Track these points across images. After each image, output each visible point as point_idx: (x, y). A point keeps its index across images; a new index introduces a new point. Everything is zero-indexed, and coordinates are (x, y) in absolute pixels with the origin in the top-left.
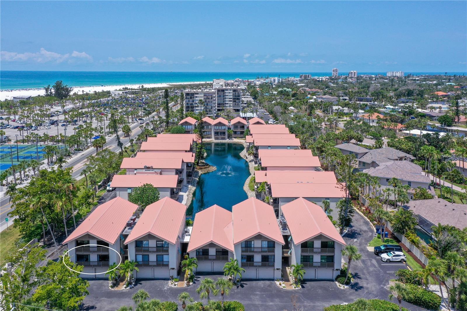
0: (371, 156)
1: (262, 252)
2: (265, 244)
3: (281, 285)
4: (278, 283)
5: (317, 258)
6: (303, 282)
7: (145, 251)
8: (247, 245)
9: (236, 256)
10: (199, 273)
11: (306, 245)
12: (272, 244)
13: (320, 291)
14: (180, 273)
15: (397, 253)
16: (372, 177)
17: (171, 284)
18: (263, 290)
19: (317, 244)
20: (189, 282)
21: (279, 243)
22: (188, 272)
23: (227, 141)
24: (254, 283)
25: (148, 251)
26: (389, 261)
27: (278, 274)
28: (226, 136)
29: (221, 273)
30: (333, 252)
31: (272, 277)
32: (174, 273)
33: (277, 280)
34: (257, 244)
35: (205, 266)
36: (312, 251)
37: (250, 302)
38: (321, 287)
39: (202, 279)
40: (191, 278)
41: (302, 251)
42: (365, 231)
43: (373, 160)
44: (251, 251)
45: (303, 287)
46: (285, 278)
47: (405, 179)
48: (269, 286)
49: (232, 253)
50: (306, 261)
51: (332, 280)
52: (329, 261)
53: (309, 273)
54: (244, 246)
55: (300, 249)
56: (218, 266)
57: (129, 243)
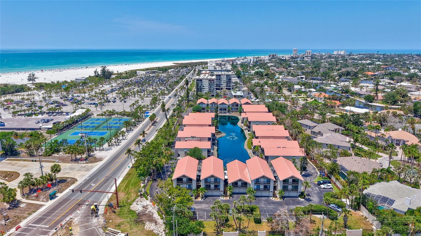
0: (318, 128)
1: (264, 184)
2: (266, 180)
3: (274, 199)
4: (271, 198)
5: (290, 187)
6: (283, 197)
7: (209, 183)
8: (257, 181)
9: (252, 186)
10: (234, 193)
11: (285, 181)
12: (269, 180)
13: (291, 201)
14: (225, 193)
15: (329, 184)
16: (318, 143)
17: (222, 198)
18: (265, 201)
19: (291, 181)
20: (230, 197)
21: (272, 180)
22: (229, 193)
23: (228, 114)
24: (260, 198)
25: (210, 183)
26: (324, 188)
27: (271, 194)
28: (227, 111)
29: (245, 194)
30: (298, 184)
31: (268, 195)
32: (222, 193)
34: (262, 180)
35: (237, 190)
36: (288, 184)
37: (260, 206)
38: (292, 200)
39: (235, 196)
40: (230, 195)
41: (283, 184)
42: (313, 173)
43: (319, 130)
44: (259, 184)
45: (283, 200)
46: (275, 196)
47: (336, 144)
48: (268, 199)
49: (250, 185)
50: (285, 188)
51: (297, 197)
52: (296, 188)
53: (286, 194)
54: (255, 181)
55: (282, 182)
56: (242, 190)
57: (203, 180)
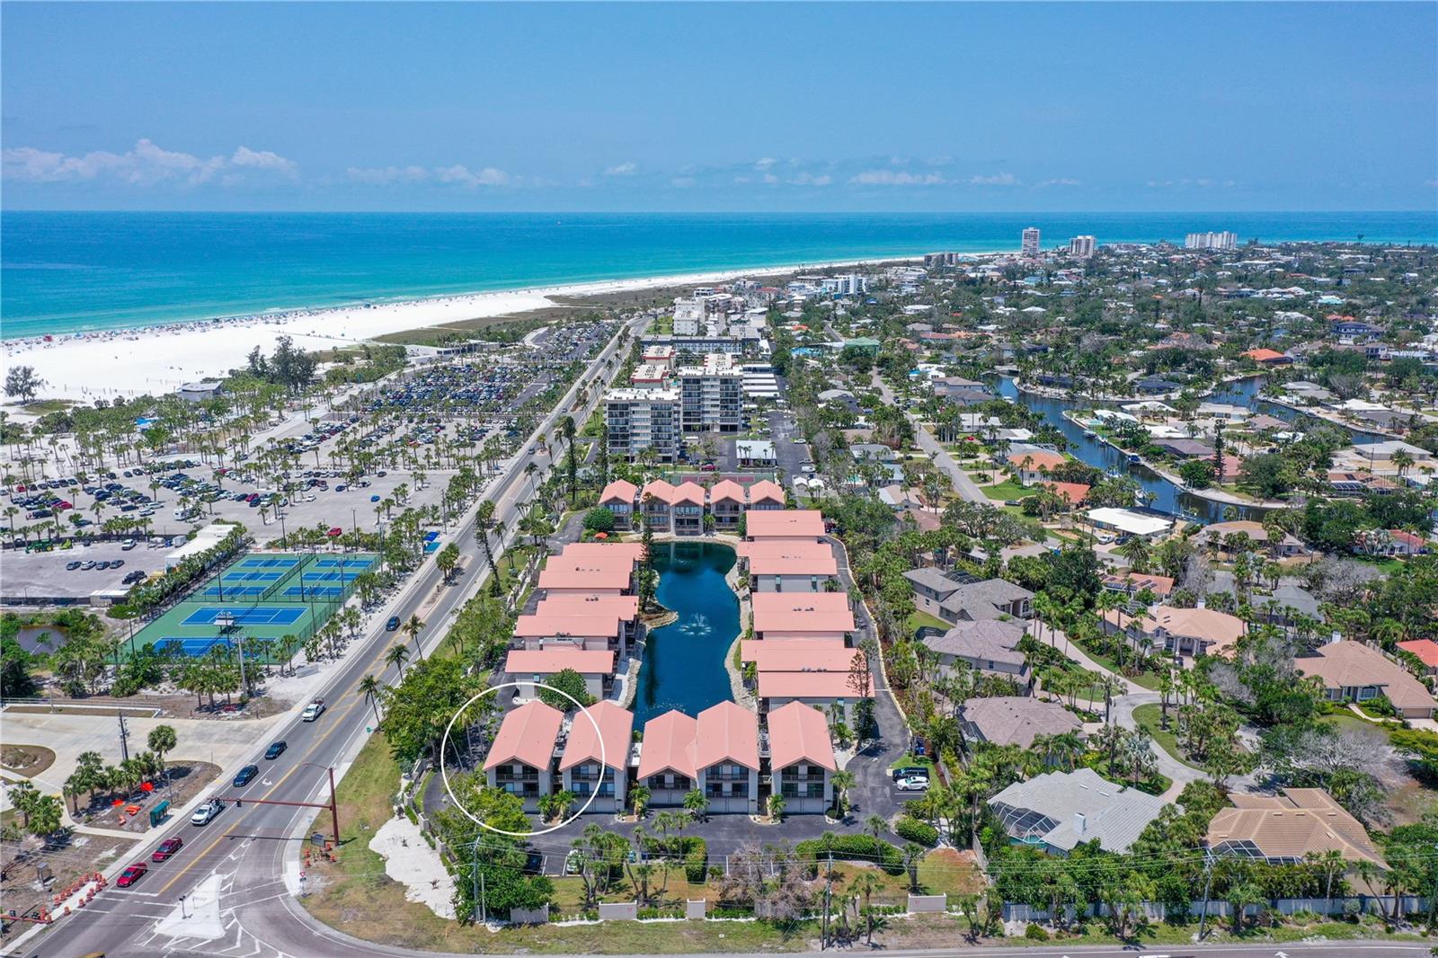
0: (961, 598)
1: (733, 779)
2: (737, 771)
3: (756, 819)
4: (752, 817)
5: (803, 787)
6: (784, 816)
7: (584, 778)
8: (713, 771)
9: (700, 785)
10: (652, 806)
11: (789, 771)
12: (745, 771)
13: (802, 826)
14: (629, 806)
15: (918, 778)
17: (617, 819)
18: (732, 825)
19: (803, 770)
20: (640, 817)
21: (754, 770)
22: (638, 805)
23: (702, 538)
24: (722, 816)
25: (587, 778)
26: (906, 789)
27: (754, 806)
28: (701, 529)
29: (680, 806)
30: (823, 779)
31: (745, 811)
32: (621, 805)
33: (752, 814)
34: (727, 770)
35: (661, 797)
36: (797, 779)
37: (714, 839)
38: (804, 822)
39: (657, 813)
40: (643, 812)
41: (783, 779)
42: (896, 746)
43: (963, 606)
44: (718, 779)
45: (782, 822)
46: (761, 811)
48: (741, 821)
49: (694, 781)
50: (789, 791)
51: (822, 814)
52: (817, 792)
53: (794, 805)
54: (709, 771)
55: (780, 776)
56: (677, 797)
57: (566, 769)
